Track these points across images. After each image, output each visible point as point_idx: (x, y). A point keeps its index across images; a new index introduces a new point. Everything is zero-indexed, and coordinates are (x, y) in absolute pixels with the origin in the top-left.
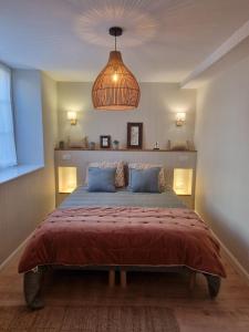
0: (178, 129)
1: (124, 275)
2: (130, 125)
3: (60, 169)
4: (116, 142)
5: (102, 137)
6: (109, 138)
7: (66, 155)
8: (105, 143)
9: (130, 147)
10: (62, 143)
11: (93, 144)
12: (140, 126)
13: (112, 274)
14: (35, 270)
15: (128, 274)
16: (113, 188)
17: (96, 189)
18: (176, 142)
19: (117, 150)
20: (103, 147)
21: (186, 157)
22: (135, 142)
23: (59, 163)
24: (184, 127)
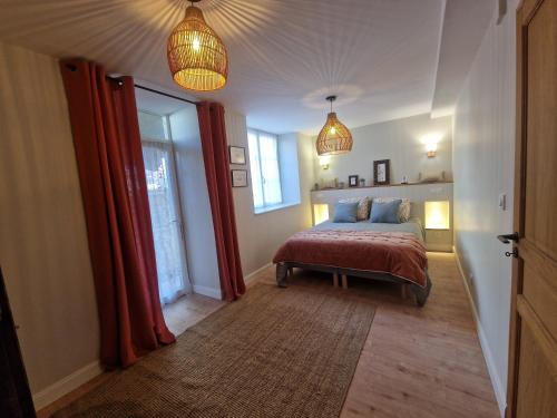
0: (432, 160)
1: (344, 278)
2: (376, 164)
3: (316, 207)
4: (363, 180)
5: (350, 177)
6: (356, 177)
7: (320, 194)
8: (353, 182)
9: (376, 183)
10: (316, 185)
11: (342, 184)
12: (387, 163)
13: (335, 277)
14: (282, 263)
15: (348, 278)
16: (354, 219)
17: (339, 220)
18: (428, 174)
19: (364, 187)
20: (351, 186)
21: (440, 189)
22: (382, 177)
23: (314, 201)
24: (438, 158)
